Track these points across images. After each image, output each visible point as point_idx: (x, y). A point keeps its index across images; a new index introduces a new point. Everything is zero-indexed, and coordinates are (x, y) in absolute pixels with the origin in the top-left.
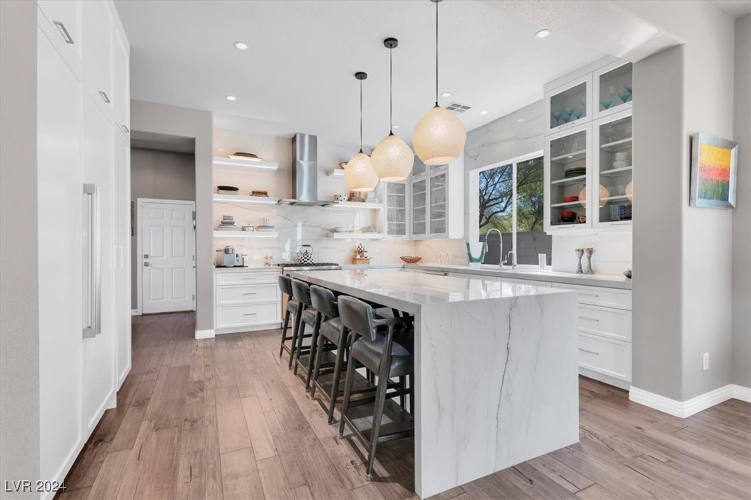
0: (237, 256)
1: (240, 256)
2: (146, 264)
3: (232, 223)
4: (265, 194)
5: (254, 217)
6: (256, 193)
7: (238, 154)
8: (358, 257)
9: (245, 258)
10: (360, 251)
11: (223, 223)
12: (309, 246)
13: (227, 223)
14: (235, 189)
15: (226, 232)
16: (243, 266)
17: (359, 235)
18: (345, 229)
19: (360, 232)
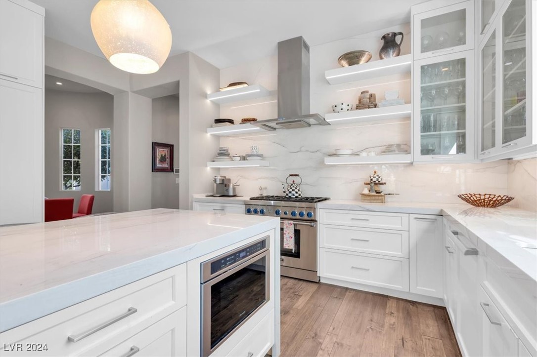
1: (231, 186)
3: (228, 155)
7: (231, 85)
8: (366, 191)
11: (220, 155)
12: (297, 175)
13: (223, 153)
15: (220, 162)
16: (235, 196)
17: (372, 158)
18: (349, 152)
19: (373, 154)
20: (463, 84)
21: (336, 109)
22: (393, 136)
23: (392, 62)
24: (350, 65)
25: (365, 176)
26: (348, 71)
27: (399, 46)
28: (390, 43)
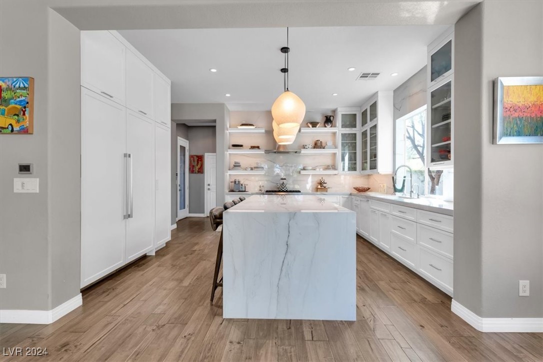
0: (242, 185)
1: (243, 185)
2: (209, 189)
3: (239, 166)
4: (258, 147)
5: (252, 162)
6: (253, 147)
7: (243, 125)
8: (319, 187)
9: (246, 186)
10: (321, 183)
11: (235, 166)
12: (285, 179)
13: (237, 166)
14: (241, 146)
15: (235, 171)
16: (245, 191)
17: (320, 171)
18: (311, 168)
19: (322, 169)
20: (356, 143)
21: (306, 147)
22: (329, 162)
23: (329, 129)
24: (313, 127)
25: (317, 179)
26: (311, 130)
27: (332, 122)
28: (328, 120)
